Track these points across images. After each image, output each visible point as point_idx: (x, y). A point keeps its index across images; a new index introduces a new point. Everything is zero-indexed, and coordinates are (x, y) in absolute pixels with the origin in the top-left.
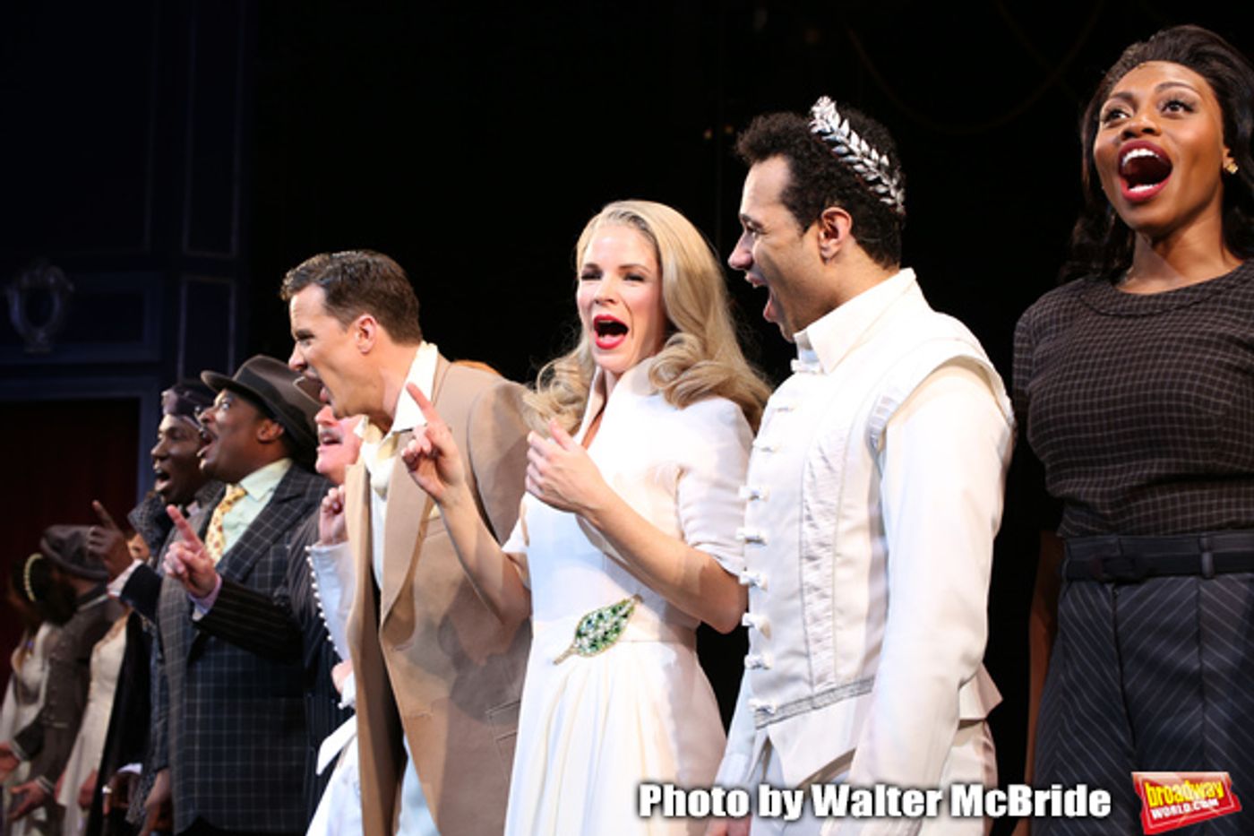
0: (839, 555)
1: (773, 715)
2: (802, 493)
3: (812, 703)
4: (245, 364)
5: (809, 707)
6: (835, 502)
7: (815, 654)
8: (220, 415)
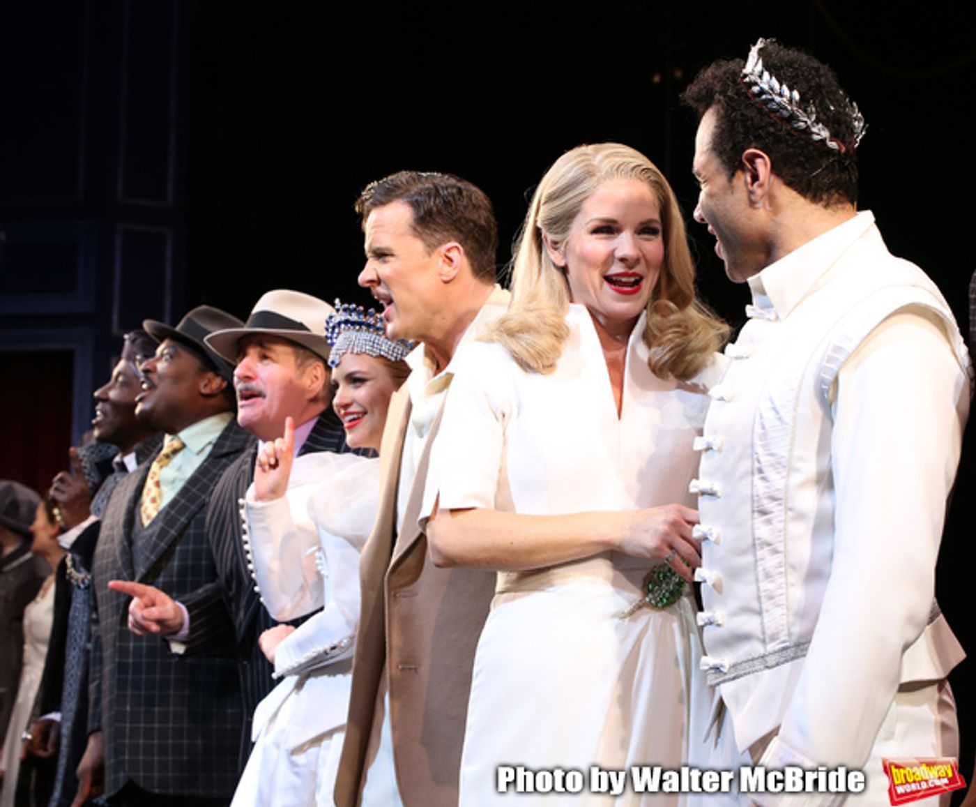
0: (790, 509)
1: (725, 674)
2: (752, 445)
3: (765, 662)
4: (189, 315)
5: (762, 667)
6: (786, 455)
7: (768, 611)
8: (161, 366)
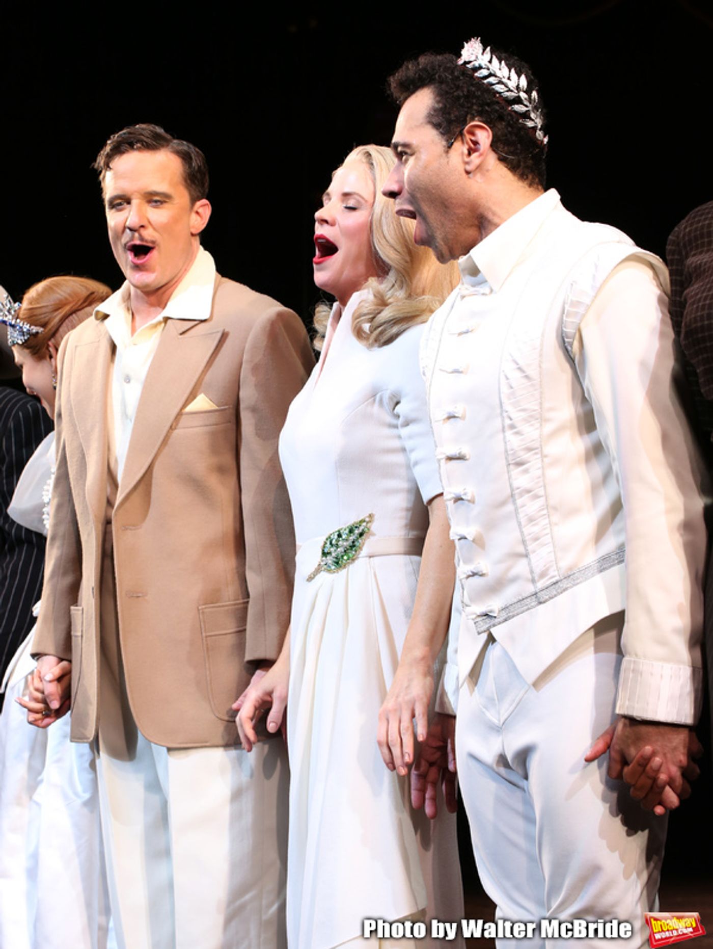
1: (496, 618)
2: (501, 405)
3: (538, 599)
5: (535, 604)
6: (536, 408)
7: (534, 552)
